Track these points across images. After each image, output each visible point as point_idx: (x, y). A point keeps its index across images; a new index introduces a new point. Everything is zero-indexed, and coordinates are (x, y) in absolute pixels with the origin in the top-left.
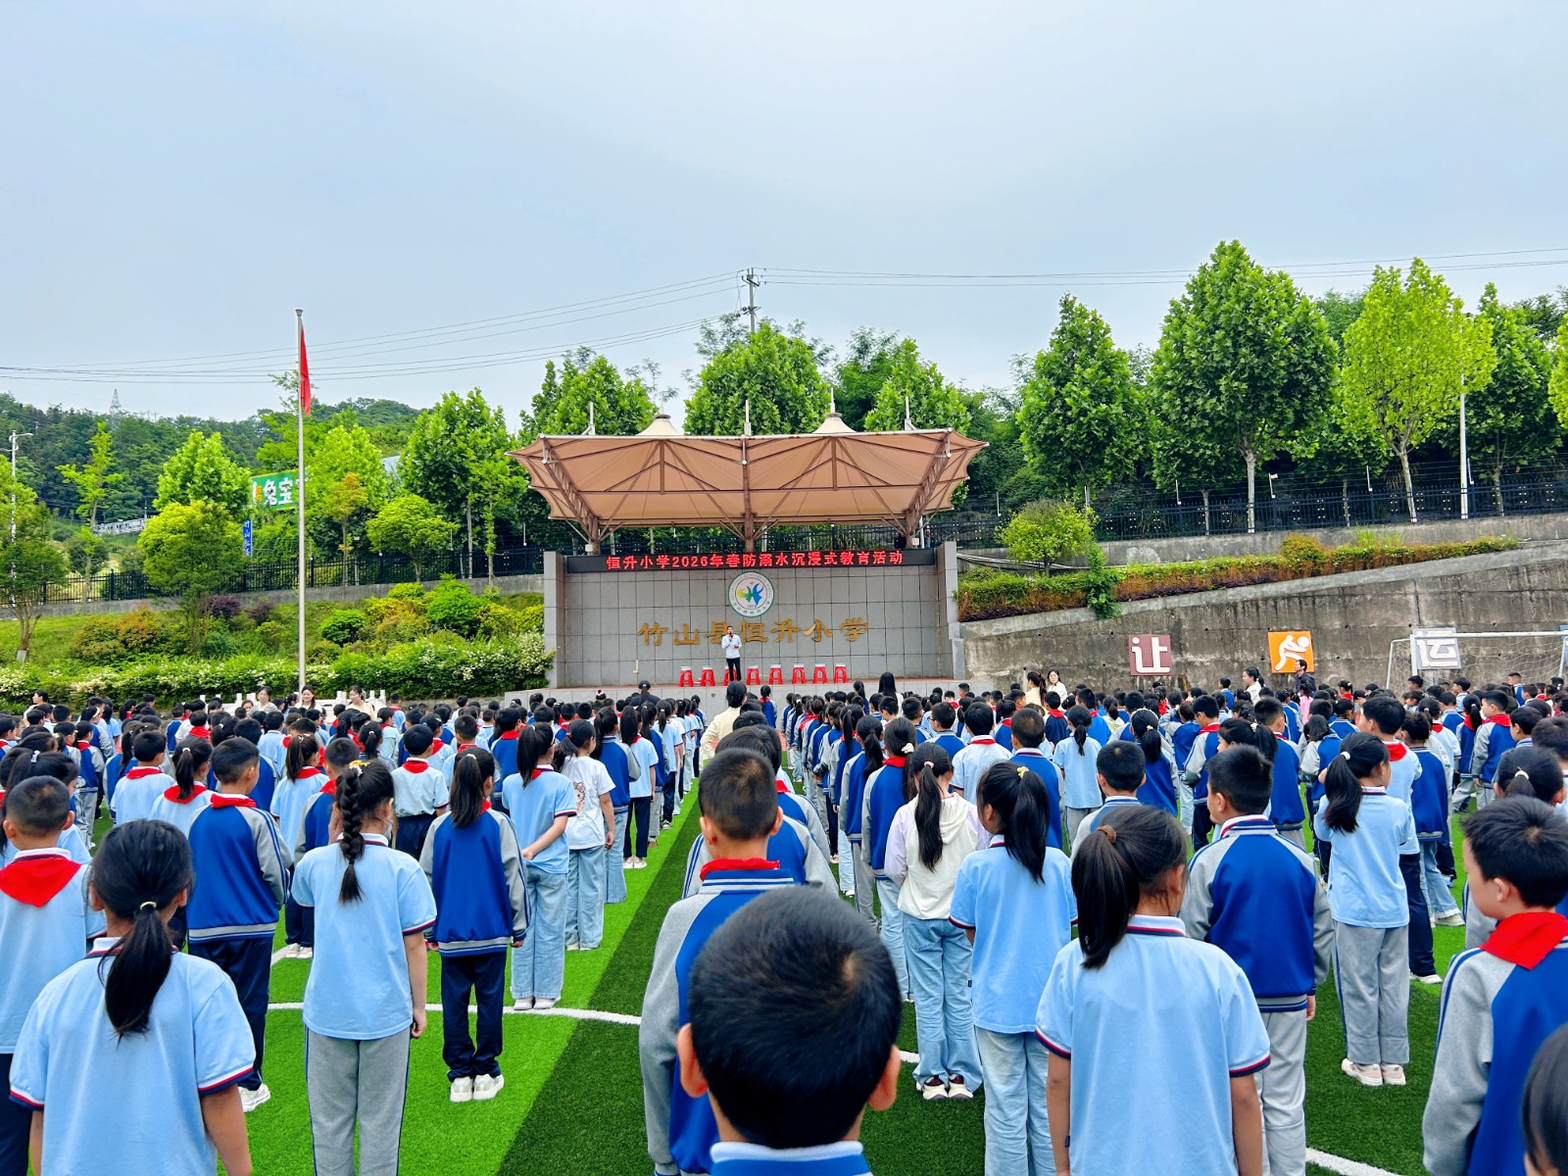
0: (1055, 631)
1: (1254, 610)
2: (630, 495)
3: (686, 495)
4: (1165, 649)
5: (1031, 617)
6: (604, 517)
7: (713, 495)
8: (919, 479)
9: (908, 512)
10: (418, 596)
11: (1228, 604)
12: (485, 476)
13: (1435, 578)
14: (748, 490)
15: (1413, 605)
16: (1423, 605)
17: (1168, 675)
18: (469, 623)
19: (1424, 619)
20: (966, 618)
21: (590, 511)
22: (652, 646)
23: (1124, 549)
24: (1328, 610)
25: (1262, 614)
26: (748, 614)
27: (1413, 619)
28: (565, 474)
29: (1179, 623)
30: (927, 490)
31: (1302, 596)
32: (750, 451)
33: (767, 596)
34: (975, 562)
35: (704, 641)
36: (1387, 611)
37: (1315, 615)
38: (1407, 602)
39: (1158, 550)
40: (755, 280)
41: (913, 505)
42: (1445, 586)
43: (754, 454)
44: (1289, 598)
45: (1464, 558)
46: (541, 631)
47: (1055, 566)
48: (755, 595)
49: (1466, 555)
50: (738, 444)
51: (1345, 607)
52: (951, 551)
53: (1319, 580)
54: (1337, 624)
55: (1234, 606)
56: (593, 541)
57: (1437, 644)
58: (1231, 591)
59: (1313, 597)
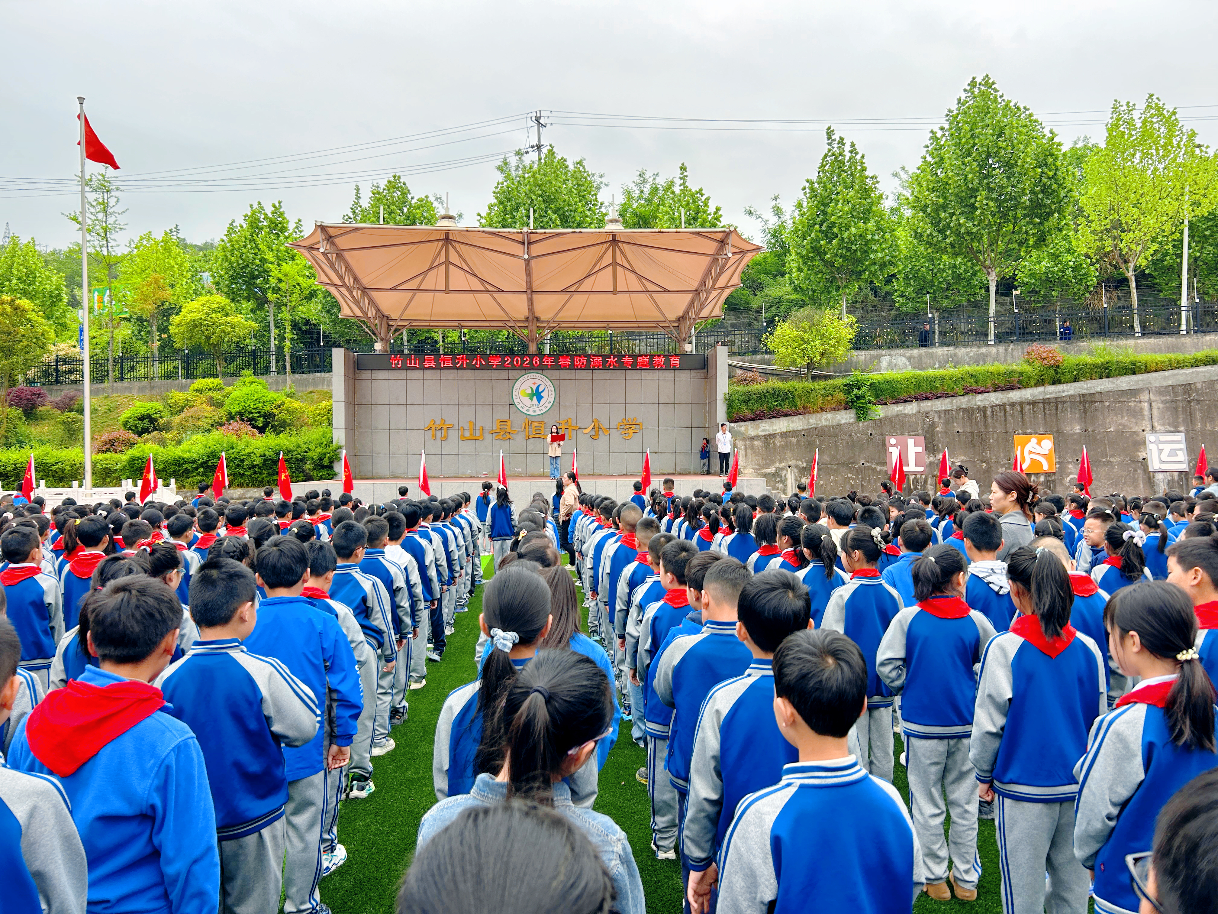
0: (821, 432)
1: (1002, 414)
4: (920, 449)
5: (796, 418)
7: (496, 295)
8: (695, 285)
9: (681, 319)
10: (218, 390)
11: (978, 408)
12: (283, 278)
13: (1167, 387)
14: (531, 292)
15: (1146, 412)
16: (1155, 412)
18: (264, 416)
19: (1156, 424)
20: (734, 418)
21: (378, 310)
22: (439, 442)
23: (878, 357)
24: (1069, 415)
25: (1009, 418)
26: (531, 413)
27: (1146, 424)
28: (348, 268)
29: (933, 425)
30: (703, 295)
31: (1046, 402)
32: (532, 247)
33: (549, 396)
34: (741, 368)
35: (489, 437)
36: (1123, 417)
37: (1057, 420)
38: (1142, 409)
39: (909, 359)
40: (541, 121)
41: (687, 312)
42: (1176, 394)
43: (536, 249)
44: (1034, 403)
45: (1191, 370)
46: (330, 424)
47: (816, 372)
48: (538, 395)
49: (1192, 367)
50: (519, 238)
51: (1085, 413)
52: (722, 354)
53: (1060, 387)
54: (1077, 429)
55: (985, 409)
56: (382, 340)
57: (1167, 448)
58: (979, 397)
59: (1056, 402)
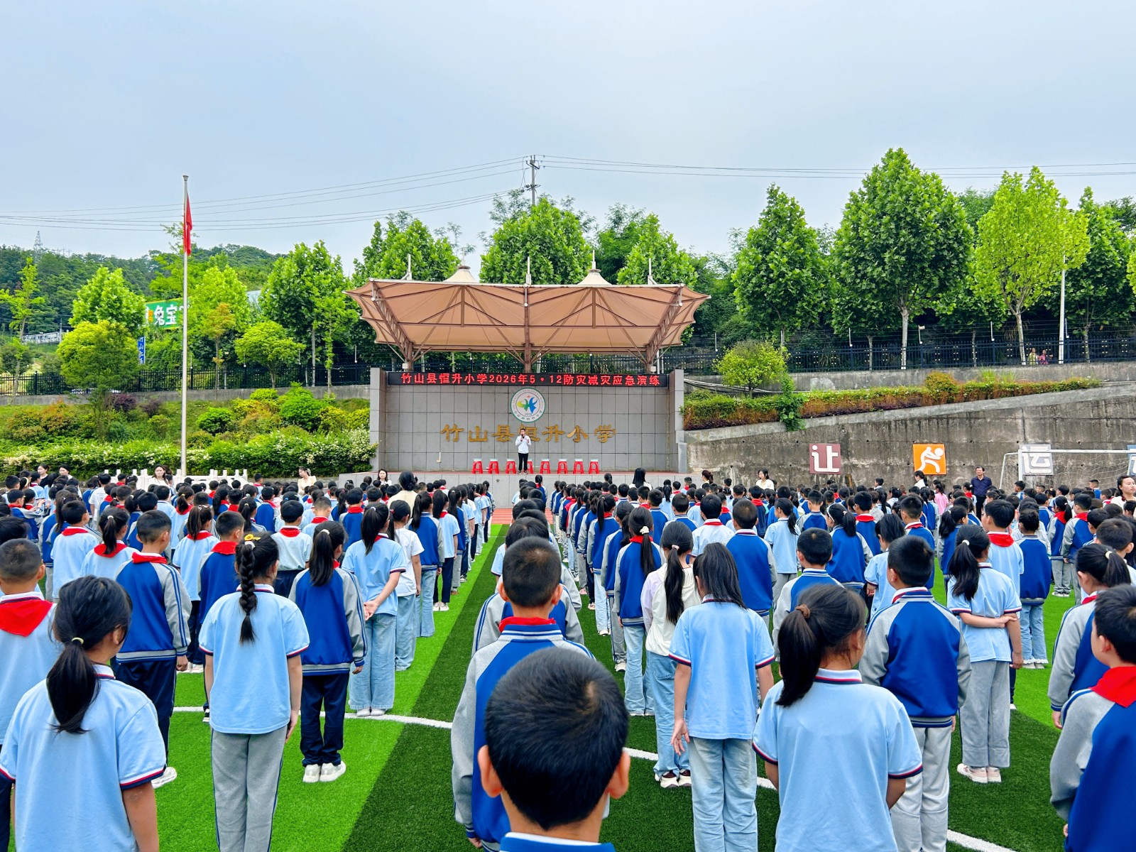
0: (755, 439)
1: (904, 427)
2: (438, 327)
3: (480, 328)
4: (836, 454)
5: (738, 428)
6: (418, 342)
7: (501, 328)
8: (657, 322)
9: (648, 346)
10: (273, 398)
11: (884, 423)
12: (326, 309)
13: (1037, 407)
14: (527, 326)
15: (1020, 427)
16: (1028, 427)
17: (837, 473)
18: (312, 420)
19: (1028, 437)
20: (689, 427)
21: (406, 338)
22: (452, 442)
23: (809, 379)
24: (958, 429)
25: (909, 431)
26: (525, 420)
27: (1020, 437)
28: (389, 309)
29: (847, 435)
30: (664, 330)
31: (939, 418)
32: (530, 296)
33: (540, 406)
34: (697, 386)
35: (491, 439)
36: (1001, 431)
37: (948, 433)
38: (1016, 424)
39: (834, 380)
40: (536, 164)
41: (652, 341)
42: (1044, 413)
43: (533, 298)
44: (929, 419)
45: (1059, 393)
46: (367, 428)
47: (756, 390)
48: (531, 406)
49: (1061, 391)
50: (521, 291)
51: (971, 427)
52: (679, 377)
53: (952, 406)
54: (964, 439)
55: (889, 424)
56: (408, 361)
57: (1036, 456)
58: (887, 413)
59: (948, 419)
